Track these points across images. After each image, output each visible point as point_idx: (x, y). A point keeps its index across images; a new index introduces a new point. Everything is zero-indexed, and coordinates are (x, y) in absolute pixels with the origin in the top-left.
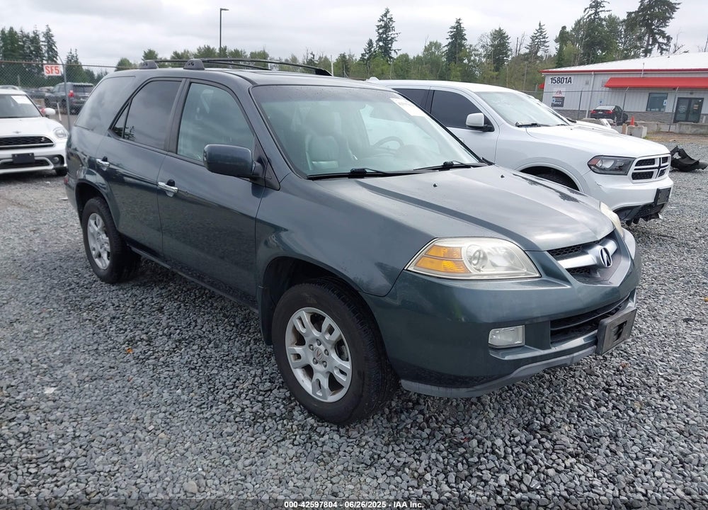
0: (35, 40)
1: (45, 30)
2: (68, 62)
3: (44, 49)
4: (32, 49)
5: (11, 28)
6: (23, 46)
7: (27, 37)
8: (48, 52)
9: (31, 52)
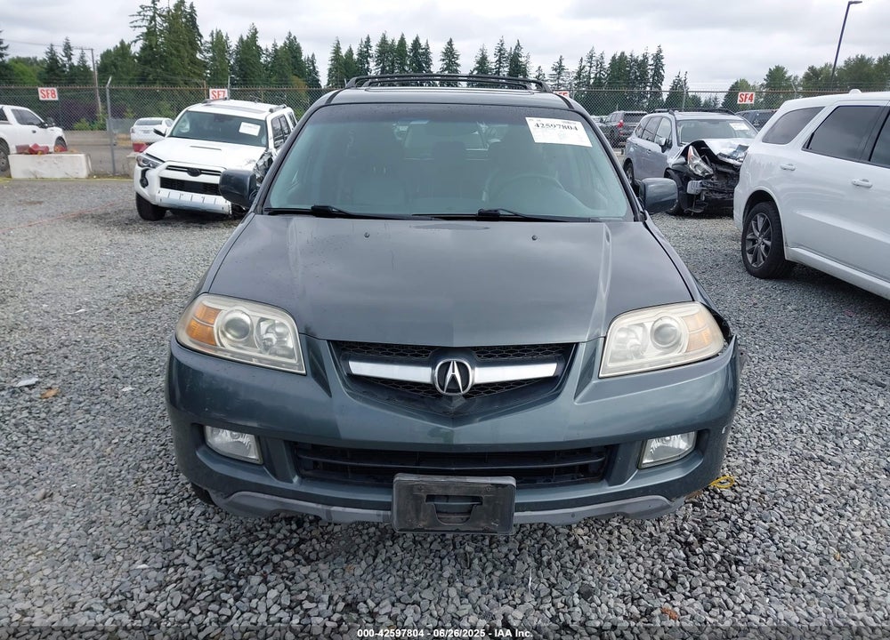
0: (642, 64)
1: (655, 52)
2: (673, 88)
3: (651, 73)
4: (638, 74)
5: (623, 53)
6: (629, 72)
7: (636, 61)
8: (653, 76)
9: (636, 77)
